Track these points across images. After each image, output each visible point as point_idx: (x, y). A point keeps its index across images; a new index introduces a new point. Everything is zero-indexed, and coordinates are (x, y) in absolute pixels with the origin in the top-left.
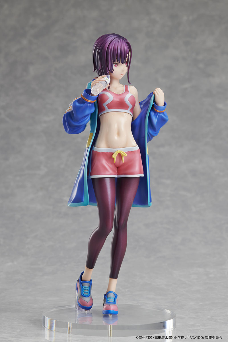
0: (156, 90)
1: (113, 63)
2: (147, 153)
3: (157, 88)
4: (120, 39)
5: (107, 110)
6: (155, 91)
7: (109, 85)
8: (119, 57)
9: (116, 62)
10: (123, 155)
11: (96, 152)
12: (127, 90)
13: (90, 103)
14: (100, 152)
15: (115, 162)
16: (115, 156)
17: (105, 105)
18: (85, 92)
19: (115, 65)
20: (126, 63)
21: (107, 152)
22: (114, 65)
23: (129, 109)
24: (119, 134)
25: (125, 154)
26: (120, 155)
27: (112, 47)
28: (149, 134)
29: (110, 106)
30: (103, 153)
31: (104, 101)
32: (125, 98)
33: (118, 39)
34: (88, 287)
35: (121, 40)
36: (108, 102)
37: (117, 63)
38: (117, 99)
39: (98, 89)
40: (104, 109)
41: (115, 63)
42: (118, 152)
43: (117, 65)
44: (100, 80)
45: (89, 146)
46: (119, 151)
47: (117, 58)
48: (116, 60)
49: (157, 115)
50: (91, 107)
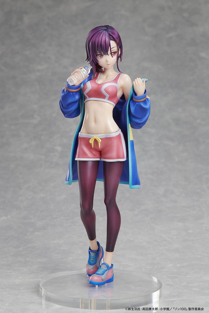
0: (136, 80)
2: (130, 138)
3: (137, 78)
5: (88, 99)
6: (134, 81)
10: (98, 141)
13: (73, 92)
15: (93, 147)
16: (92, 142)
17: (85, 93)
19: (100, 56)
23: (107, 98)
24: (95, 121)
26: (96, 141)
29: (90, 95)
31: (84, 91)
32: (102, 88)
34: (94, 256)
36: (87, 91)
43: (102, 56)
46: (94, 137)
47: (98, 50)
49: (135, 104)
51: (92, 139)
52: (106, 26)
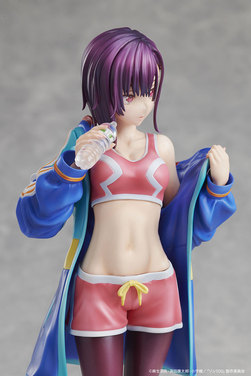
1: (123, 94)
2: (191, 276)
3: (215, 146)
4: (140, 44)
5: (109, 196)
7: (114, 145)
8: (137, 83)
9: (131, 93)
10: (140, 291)
11: (84, 281)
12: (151, 147)
13: (73, 183)
14: (93, 283)
15: (123, 304)
16: (123, 293)
17: (104, 185)
18: (61, 160)
19: (127, 98)
20: (151, 92)
21: (107, 284)
22: (125, 99)
23: (156, 194)
25: (144, 289)
26: (133, 291)
27: (122, 62)
28: (195, 238)
29: (115, 189)
30: (99, 286)
31: (104, 179)
32: (147, 171)
33: (134, 43)
35: (141, 46)
36: (111, 180)
37: (131, 95)
38: (130, 173)
39: (90, 158)
40: (103, 194)
41: (128, 95)
42: (129, 284)
43: (131, 99)
44: (94, 138)
45: (70, 268)
46: (131, 283)
47: (132, 85)
48: (131, 89)
49: (214, 202)
50: (75, 191)
51: (127, 287)
52: (135, 32)
